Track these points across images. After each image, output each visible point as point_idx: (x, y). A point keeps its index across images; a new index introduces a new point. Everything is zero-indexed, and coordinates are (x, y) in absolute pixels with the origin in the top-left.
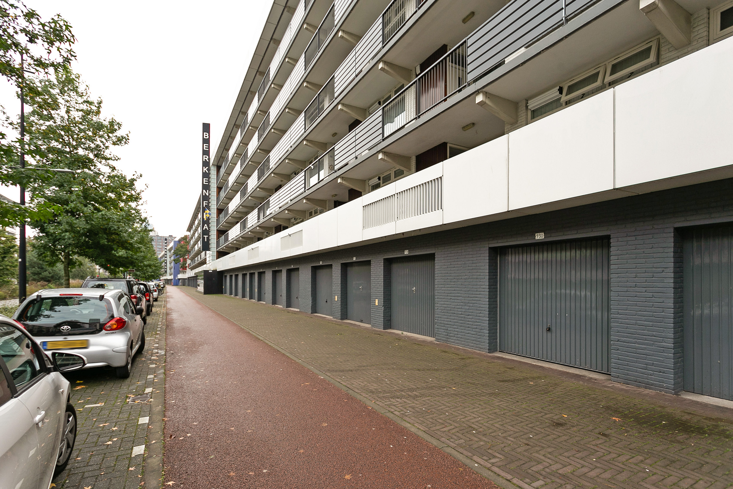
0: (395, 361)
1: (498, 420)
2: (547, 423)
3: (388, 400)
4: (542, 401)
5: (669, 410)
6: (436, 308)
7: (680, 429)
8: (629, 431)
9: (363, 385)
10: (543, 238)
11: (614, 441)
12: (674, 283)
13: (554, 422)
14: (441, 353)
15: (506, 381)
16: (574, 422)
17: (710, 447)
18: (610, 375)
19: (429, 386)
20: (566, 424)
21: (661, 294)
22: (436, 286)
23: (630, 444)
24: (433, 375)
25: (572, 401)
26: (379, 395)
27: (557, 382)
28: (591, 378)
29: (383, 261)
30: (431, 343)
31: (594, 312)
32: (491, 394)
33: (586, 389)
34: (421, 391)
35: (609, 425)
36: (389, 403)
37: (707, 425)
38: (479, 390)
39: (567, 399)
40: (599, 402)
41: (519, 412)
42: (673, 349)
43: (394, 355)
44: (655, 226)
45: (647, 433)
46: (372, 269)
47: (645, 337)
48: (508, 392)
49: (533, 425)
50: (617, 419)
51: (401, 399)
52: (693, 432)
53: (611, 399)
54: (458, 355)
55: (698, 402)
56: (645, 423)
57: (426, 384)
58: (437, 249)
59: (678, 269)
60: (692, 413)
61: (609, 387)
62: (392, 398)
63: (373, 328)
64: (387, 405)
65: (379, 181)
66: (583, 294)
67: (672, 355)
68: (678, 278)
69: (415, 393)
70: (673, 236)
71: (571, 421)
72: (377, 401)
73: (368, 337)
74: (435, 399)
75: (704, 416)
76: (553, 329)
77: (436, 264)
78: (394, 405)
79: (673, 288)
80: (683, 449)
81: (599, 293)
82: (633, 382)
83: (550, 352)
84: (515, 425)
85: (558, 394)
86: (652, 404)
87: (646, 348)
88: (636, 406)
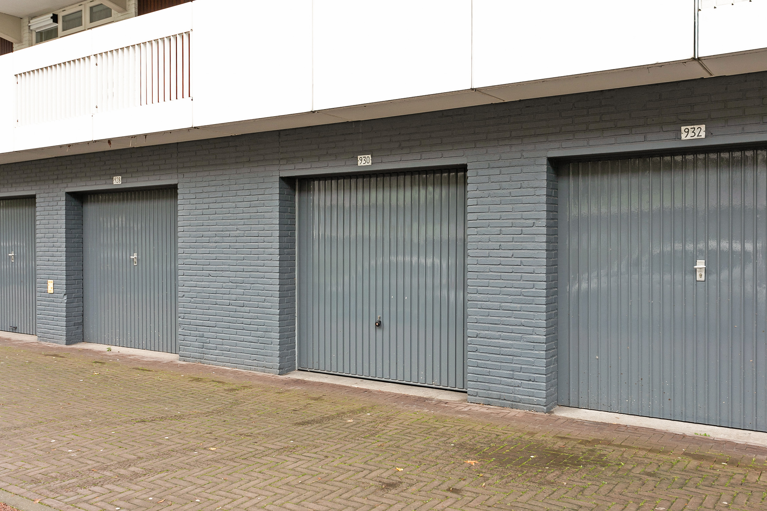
0: (90, 409)
1: (293, 495)
2: (371, 486)
3: (72, 493)
4: (366, 450)
5: (539, 437)
6: (180, 294)
7: (552, 464)
8: (487, 479)
9: (13, 468)
10: (370, 164)
11: (468, 498)
12: (546, 242)
13: (384, 483)
14: (190, 383)
15: (308, 423)
16: (413, 477)
17: (585, 483)
18: (466, 392)
19: (163, 451)
20: (401, 483)
21: (532, 259)
22: (180, 251)
23: (488, 499)
24: (171, 428)
25: (411, 443)
26: (52, 484)
27: (389, 414)
28: (440, 401)
29: (64, 198)
30: (170, 364)
31: (445, 292)
32: (280, 450)
33: (431, 421)
34: (146, 464)
35: (462, 474)
36: (75, 497)
37: (582, 452)
38: (260, 445)
39: (404, 442)
40: (449, 438)
41: (328, 475)
42: (546, 343)
43: (89, 396)
44: (524, 154)
45: (511, 476)
46: (38, 214)
47: (511, 327)
48: (311, 443)
49: (351, 495)
50: (473, 462)
51: (102, 486)
52: (565, 464)
53: (466, 432)
54: (223, 383)
55: (573, 419)
56: (510, 461)
57: (157, 448)
58: (181, 176)
59: (552, 221)
60: (566, 436)
61: (464, 413)
62: (81, 487)
63: (43, 343)
64: (71, 503)
65: (55, 25)
66: (429, 261)
67: (544, 352)
68: (552, 235)
69: (132, 469)
70: (546, 170)
71: (409, 477)
72: (48, 497)
73: (30, 362)
74: (174, 475)
75: (579, 440)
76: (386, 323)
77: (180, 207)
78: (86, 501)
79: (546, 250)
80: (554, 492)
81: (452, 261)
82: (496, 400)
83: (381, 364)
84: (321, 499)
85: (391, 433)
86: (520, 431)
87: (512, 345)
88: (499, 437)
